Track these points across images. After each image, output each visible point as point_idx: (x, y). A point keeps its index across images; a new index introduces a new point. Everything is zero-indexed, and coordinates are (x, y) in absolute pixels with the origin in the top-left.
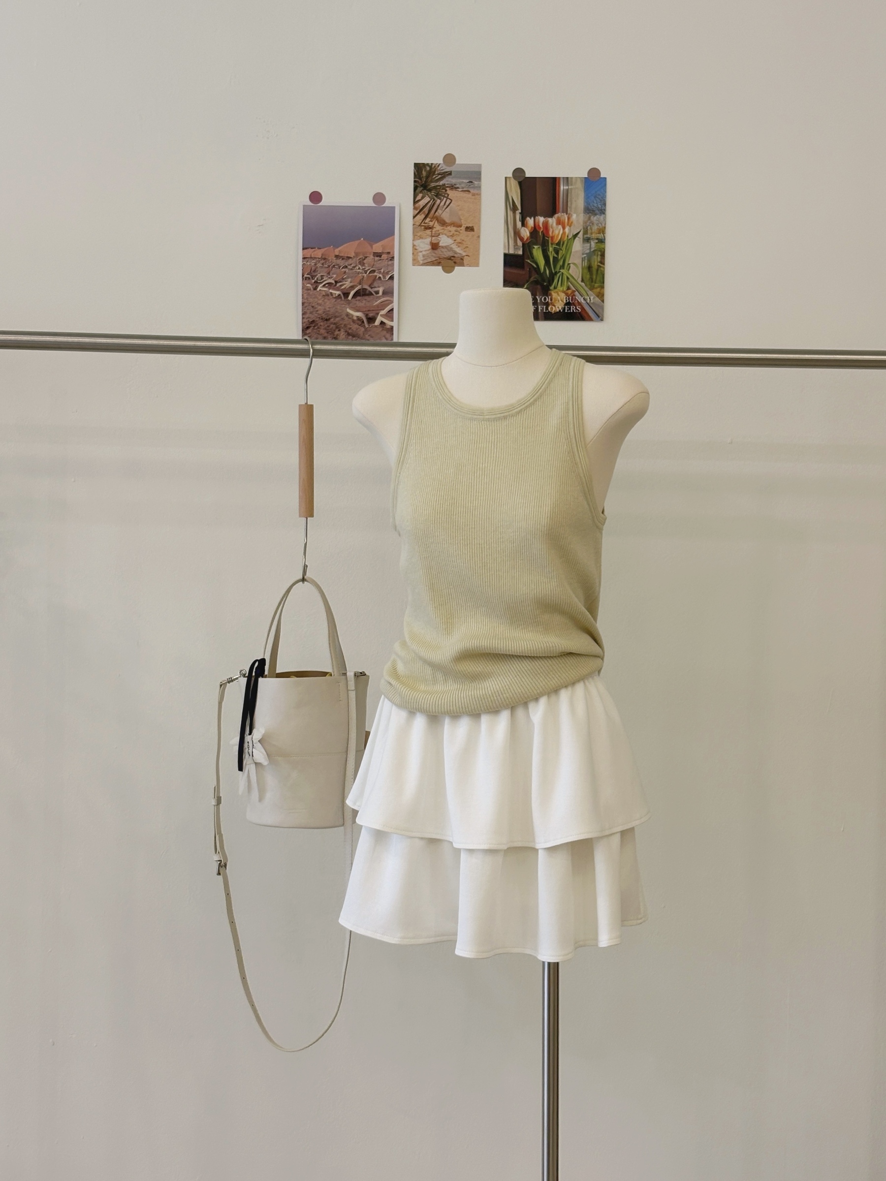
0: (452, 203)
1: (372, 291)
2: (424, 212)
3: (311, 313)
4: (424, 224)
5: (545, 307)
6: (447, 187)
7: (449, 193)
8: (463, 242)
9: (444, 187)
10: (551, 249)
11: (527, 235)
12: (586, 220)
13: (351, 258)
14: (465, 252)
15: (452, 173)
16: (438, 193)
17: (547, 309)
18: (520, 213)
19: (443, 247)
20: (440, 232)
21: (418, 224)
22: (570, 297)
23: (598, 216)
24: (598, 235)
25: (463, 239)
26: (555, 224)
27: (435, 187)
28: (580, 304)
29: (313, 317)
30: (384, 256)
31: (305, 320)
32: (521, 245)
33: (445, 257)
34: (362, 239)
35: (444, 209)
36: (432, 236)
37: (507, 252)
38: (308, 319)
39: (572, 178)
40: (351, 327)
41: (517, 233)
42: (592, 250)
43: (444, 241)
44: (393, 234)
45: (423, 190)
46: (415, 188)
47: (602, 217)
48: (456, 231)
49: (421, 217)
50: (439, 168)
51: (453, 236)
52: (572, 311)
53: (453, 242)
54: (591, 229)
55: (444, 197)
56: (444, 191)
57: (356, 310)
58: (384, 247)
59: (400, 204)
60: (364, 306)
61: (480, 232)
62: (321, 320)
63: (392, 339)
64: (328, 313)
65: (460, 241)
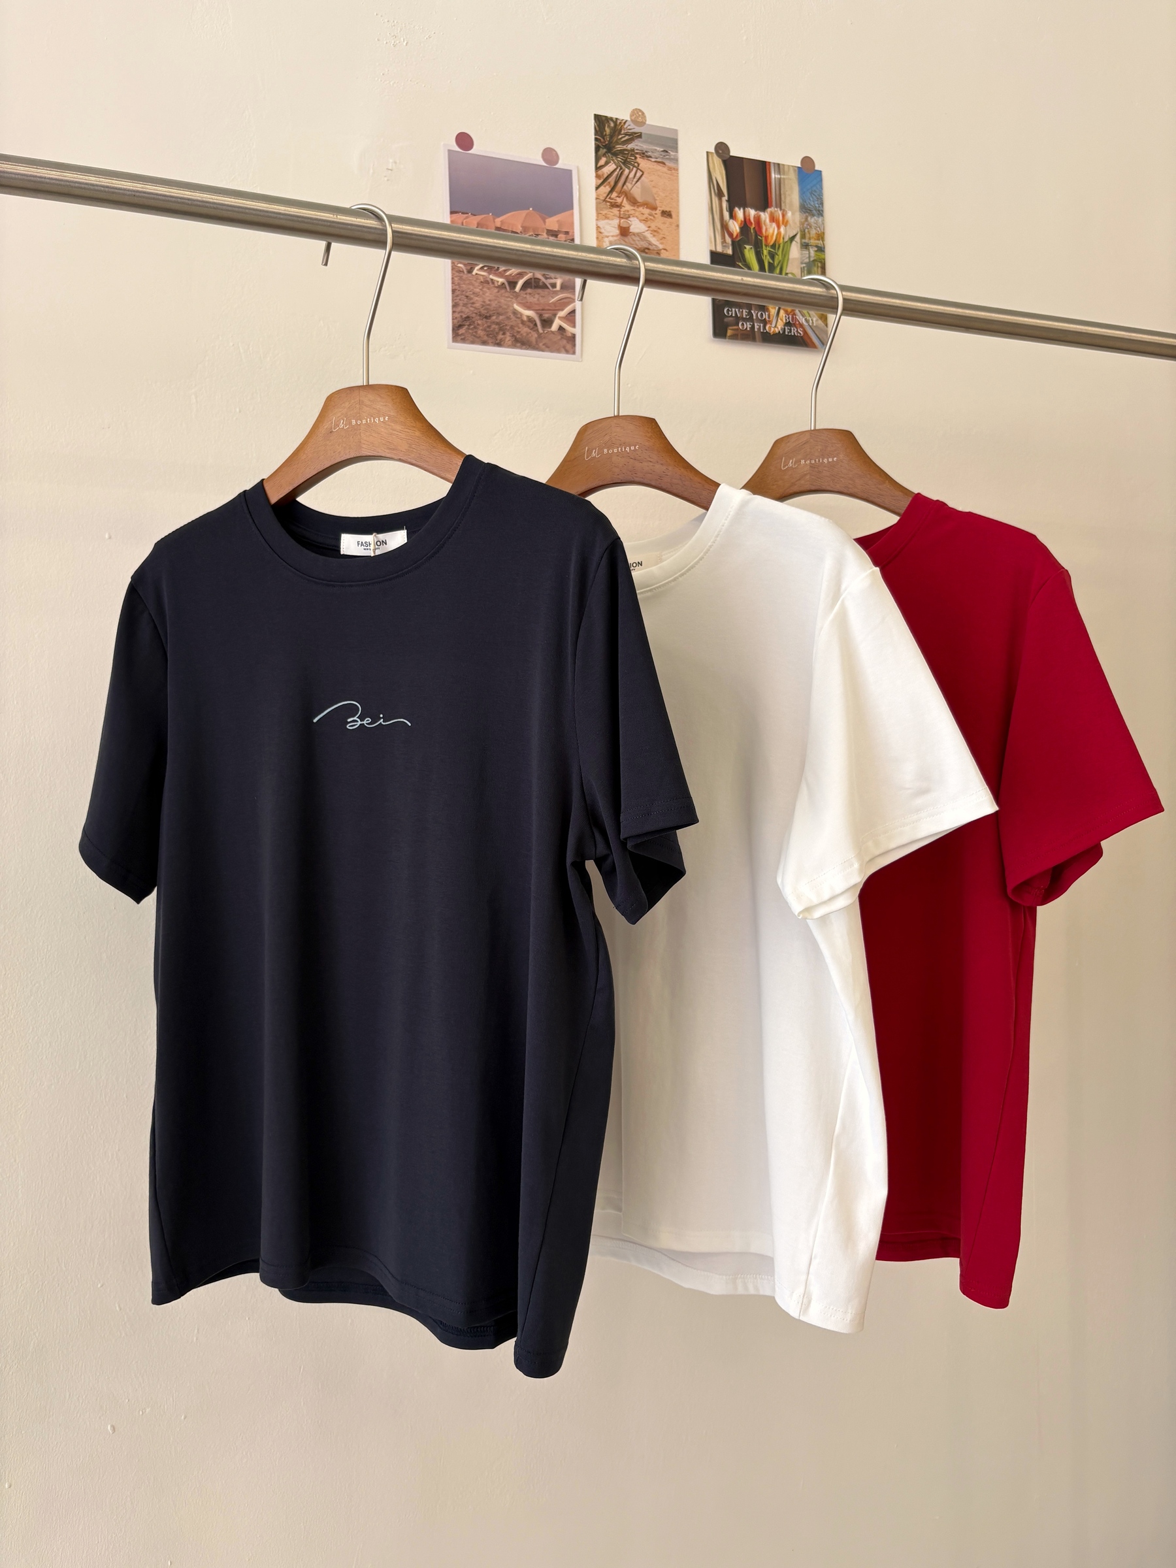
0: (643, 178)
1: (548, 282)
2: (609, 183)
3: (465, 305)
4: (609, 200)
5: (762, 325)
6: (637, 153)
7: (639, 162)
9: (633, 153)
10: (765, 252)
11: (736, 230)
12: (803, 220)
13: (517, 233)
14: (661, 243)
15: (643, 135)
16: (627, 158)
17: (764, 328)
18: (727, 200)
19: (634, 234)
20: (630, 213)
21: (603, 199)
22: (790, 316)
23: (815, 217)
24: (817, 242)
25: (659, 226)
26: (768, 220)
27: (622, 152)
28: (801, 326)
29: (467, 311)
30: (562, 237)
31: (457, 315)
32: (730, 243)
34: (531, 209)
35: (634, 183)
37: (714, 249)
38: (460, 314)
39: (784, 165)
40: (519, 330)
41: (724, 227)
42: (812, 259)
43: (636, 226)
44: (572, 208)
45: (606, 152)
46: (597, 149)
47: (820, 220)
48: (650, 215)
49: (605, 189)
50: (625, 126)
51: (646, 221)
52: (793, 334)
53: (647, 229)
54: (809, 233)
55: (634, 166)
56: (633, 158)
57: (526, 307)
58: (560, 223)
59: (578, 168)
60: (537, 302)
61: (678, 220)
62: (479, 317)
63: (574, 353)
64: (488, 307)
65: (655, 229)
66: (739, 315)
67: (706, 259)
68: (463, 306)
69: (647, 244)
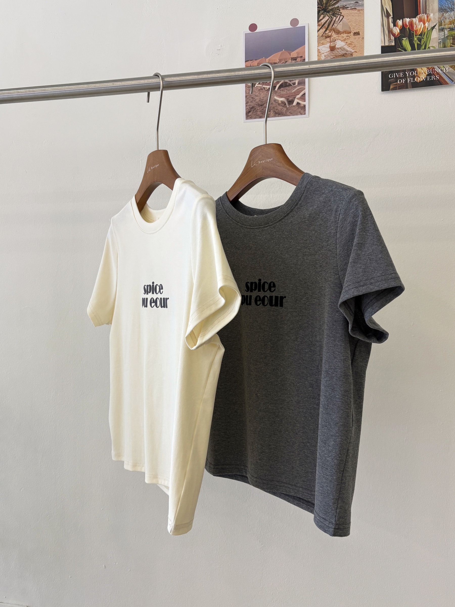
0: (344, 19)
1: (291, 83)
2: (325, 26)
3: (251, 102)
4: (325, 35)
5: (412, 79)
6: (340, 8)
7: (341, 12)
8: (352, 43)
9: (338, 8)
10: (415, 39)
11: (397, 32)
12: (441, 16)
13: (276, 63)
14: (353, 49)
16: (335, 12)
17: (414, 80)
18: (392, 17)
19: (338, 49)
20: (336, 38)
21: (321, 35)
22: (431, 70)
23: (449, 12)
24: (450, 25)
25: (352, 41)
26: (417, 22)
27: (332, 9)
28: (438, 74)
29: (252, 104)
30: (299, 59)
31: (248, 107)
32: (394, 39)
33: (339, 54)
34: (284, 50)
35: (338, 23)
36: (330, 42)
37: (383, 45)
38: (249, 106)
40: (277, 108)
41: (390, 31)
42: (445, 36)
43: (339, 44)
44: (304, 44)
45: (324, 12)
46: (319, 12)
47: (452, 13)
48: (347, 36)
49: (323, 30)
51: (345, 40)
52: (432, 79)
53: (345, 44)
54: (445, 22)
55: (338, 15)
56: (338, 11)
57: (280, 97)
58: (298, 53)
59: (308, 24)
60: (285, 93)
61: (364, 35)
62: (258, 106)
63: (305, 114)
64: (262, 100)
65: (350, 43)
66: (398, 77)
67: (379, 52)
68: (250, 102)
69: (345, 52)
